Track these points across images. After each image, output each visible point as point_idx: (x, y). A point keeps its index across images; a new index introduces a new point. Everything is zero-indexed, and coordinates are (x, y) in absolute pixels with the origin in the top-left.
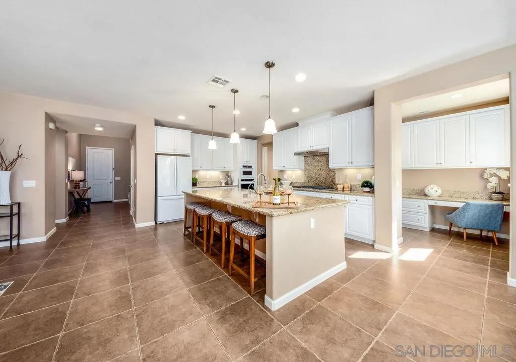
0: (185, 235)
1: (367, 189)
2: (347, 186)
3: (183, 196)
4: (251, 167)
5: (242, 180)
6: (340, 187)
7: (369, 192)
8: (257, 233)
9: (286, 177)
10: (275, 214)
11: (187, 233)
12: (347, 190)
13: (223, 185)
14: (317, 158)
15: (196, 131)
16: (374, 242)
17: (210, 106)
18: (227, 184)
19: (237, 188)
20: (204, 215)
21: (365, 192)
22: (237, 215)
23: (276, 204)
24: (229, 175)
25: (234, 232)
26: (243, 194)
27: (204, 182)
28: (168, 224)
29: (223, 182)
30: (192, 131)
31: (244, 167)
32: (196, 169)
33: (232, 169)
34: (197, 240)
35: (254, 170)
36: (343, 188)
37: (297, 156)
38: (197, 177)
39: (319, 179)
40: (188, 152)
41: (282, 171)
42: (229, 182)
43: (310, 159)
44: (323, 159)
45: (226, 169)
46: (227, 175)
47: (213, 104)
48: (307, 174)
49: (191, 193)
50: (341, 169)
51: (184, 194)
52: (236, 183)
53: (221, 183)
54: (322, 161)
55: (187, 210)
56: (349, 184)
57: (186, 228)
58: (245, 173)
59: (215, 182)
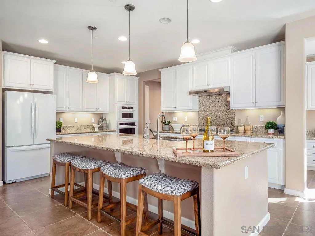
0: (53, 197)
1: (271, 131)
2: (249, 128)
3: (49, 145)
4: (132, 108)
5: (121, 124)
6: (241, 129)
7: (273, 134)
8: (183, 190)
9: (175, 119)
10: (221, 164)
11: (56, 193)
12: (249, 132)
13: (97, 130)
14: (214, 98)
15: (61, 62)
16: (284, 186)
17: (89, 27)
18: (101, 129)
19: (115, 133)
20: (87, 170)
21: (269, 134)
22: (139, 168)
23: (208, 151)
24: (104, 118)
25: (143, 191)
26: (122, 141)
27: (71, 127)
28: (22, 182)
29: (97, 126)
30: (55, 61)
31: (123, 108)
32: (60, 110)
33: (108, 110)
34: (73, 203)
35: (136, 113)
36: (245, 131)
37: (191, 96)
38: (61, 120)
39: (215, 121)
40: (51, 88)
41: (171, 113)
42: (105, 127)
43: (205, 99)
44: (221, 99)
45: (100, 111)
46: (101, 117)
47: (93, 25)
48: (202, 115)
49: (56, 139)
50: (241, 110)
51: (49, 142)
52: (113, 127)
53: (94, 128)
54: (220, 101)
55: (55, 164)
56: (251, 126)
57: (54, 188)
58: (125, 115)
59: (85, 127)
